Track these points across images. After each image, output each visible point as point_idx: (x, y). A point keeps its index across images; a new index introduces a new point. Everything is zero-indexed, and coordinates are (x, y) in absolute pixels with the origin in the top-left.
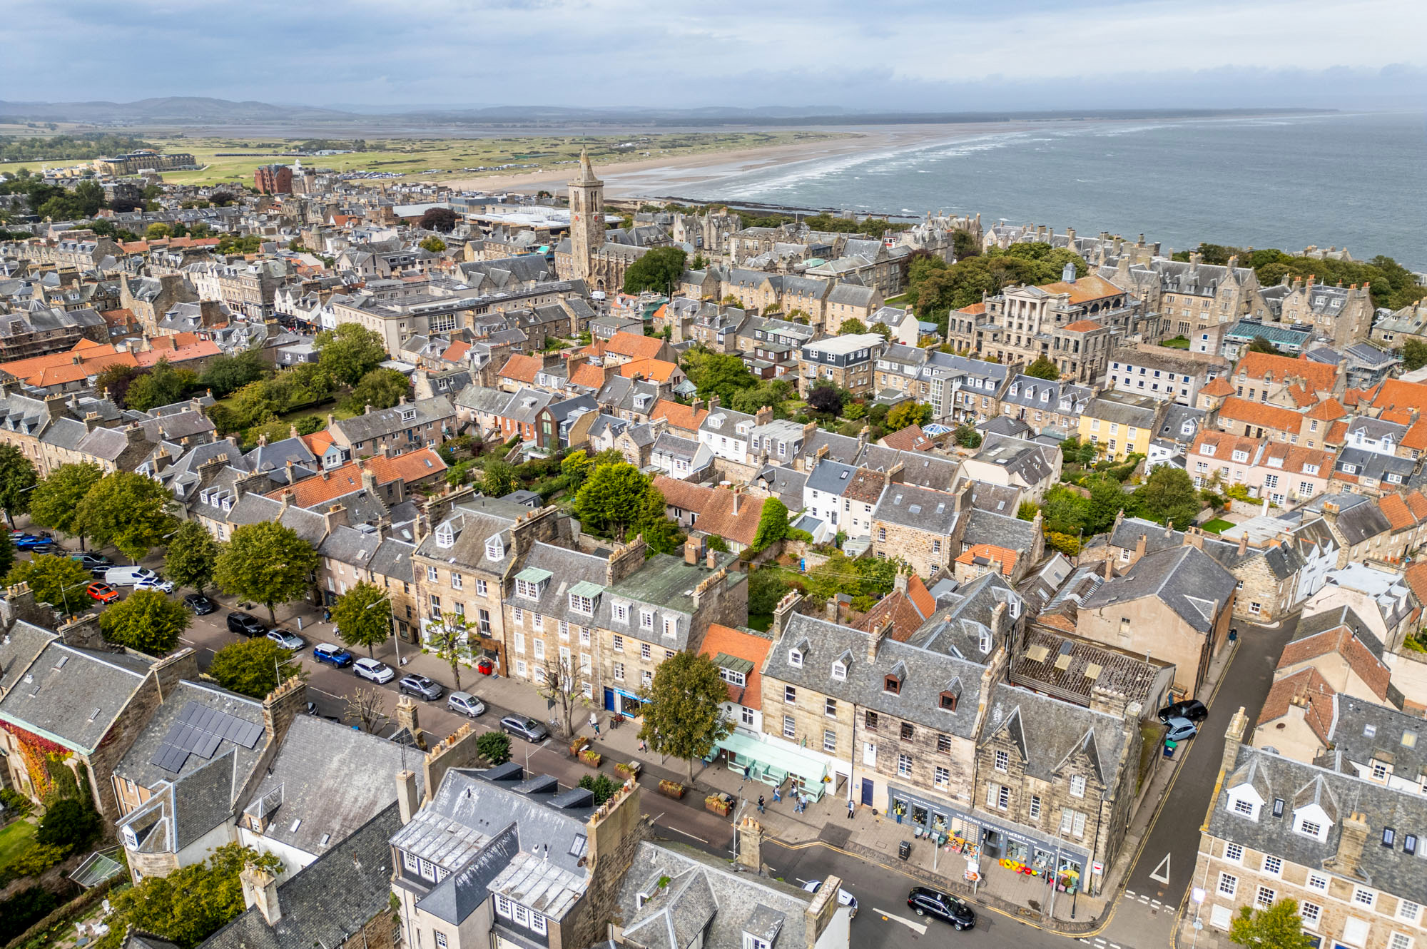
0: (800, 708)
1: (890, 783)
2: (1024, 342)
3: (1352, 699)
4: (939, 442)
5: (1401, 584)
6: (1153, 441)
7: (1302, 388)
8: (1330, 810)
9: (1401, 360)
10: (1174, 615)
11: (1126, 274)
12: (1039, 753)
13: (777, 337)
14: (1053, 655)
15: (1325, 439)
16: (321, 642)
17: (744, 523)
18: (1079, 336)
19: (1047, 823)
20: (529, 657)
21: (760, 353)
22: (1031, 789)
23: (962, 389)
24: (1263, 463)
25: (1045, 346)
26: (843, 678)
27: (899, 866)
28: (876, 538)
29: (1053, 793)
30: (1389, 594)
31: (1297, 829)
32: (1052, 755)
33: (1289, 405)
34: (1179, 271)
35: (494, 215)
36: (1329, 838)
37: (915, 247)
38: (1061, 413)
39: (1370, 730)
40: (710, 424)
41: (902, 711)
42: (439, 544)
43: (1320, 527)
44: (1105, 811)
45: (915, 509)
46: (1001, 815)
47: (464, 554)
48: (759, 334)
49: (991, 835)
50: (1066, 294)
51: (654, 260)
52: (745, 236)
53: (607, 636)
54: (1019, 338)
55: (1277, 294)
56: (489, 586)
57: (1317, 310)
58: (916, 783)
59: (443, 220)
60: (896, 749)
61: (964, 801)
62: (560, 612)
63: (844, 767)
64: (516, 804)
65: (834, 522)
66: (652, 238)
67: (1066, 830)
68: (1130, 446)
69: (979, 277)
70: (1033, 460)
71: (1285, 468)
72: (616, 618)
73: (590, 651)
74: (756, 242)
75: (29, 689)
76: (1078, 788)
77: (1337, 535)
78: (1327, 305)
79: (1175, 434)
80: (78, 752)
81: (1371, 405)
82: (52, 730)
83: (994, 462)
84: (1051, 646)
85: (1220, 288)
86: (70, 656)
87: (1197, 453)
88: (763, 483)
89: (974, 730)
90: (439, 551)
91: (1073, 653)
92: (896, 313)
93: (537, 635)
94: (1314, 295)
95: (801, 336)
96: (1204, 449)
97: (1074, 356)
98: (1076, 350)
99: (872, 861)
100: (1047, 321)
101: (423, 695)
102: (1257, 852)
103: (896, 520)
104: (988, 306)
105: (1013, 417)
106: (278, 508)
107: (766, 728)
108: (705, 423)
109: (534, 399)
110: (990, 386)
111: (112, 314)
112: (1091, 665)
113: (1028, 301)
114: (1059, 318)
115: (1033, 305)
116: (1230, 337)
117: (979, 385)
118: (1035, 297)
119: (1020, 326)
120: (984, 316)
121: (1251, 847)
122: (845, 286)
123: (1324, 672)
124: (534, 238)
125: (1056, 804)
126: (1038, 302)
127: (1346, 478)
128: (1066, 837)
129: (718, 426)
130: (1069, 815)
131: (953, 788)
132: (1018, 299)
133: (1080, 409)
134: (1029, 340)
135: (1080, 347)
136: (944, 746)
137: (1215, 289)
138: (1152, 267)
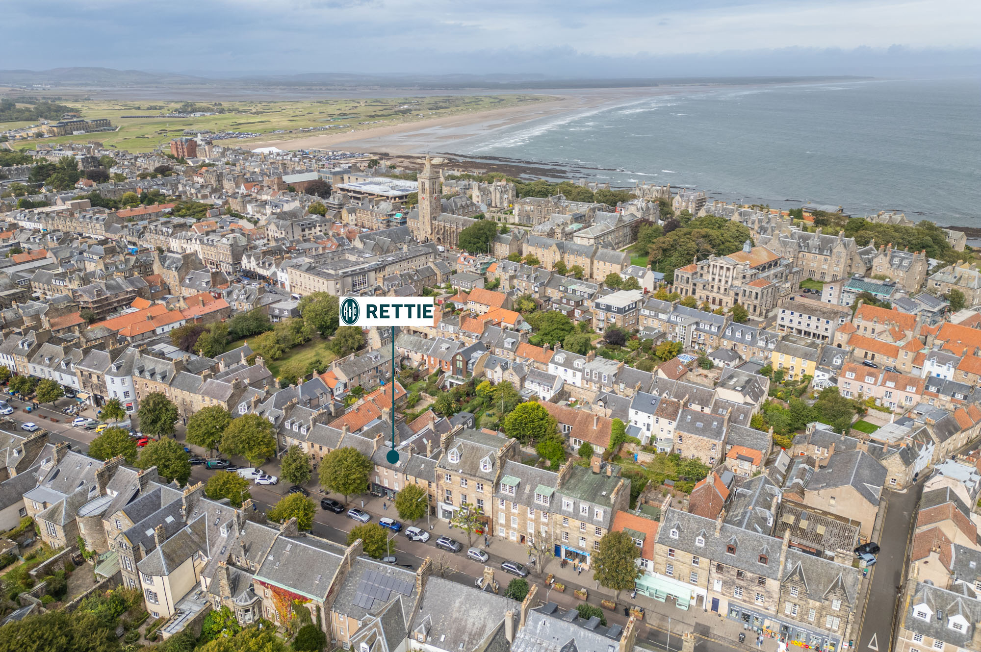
0: (677, 560)
1: (729, 601)
2: (722, 291)
3: (962, 547)
4: (689, 368)
5: (976, 473)
6: (817, 368)
7: (897, 329)
8: (967, 617)
9: (948, 303)
10: (861, 496)
11: (777, 241)
12: (814, 587)
13: (574, 291)
14: (797, 520)
15: (913, 362)
16: (382, 516)
17: (601, 435)
18: (759, 290)
19: (819, 623)
20: (508, 526)
21: (564, 301)
22: (811, 605)
23: (696, 329)
24: (883, 384)
25: (737, 294)
26: (703, 545)
27: (740, 647)
28: (677, 441)
29: (823, 608)
30: (971, 480)
31: (950, 626)
32: (821, 588)
33: (889, 340)
34: (808, 238)
35: (352, 183)
36: (968, 631)
37: (639, 215)
38: (759, 347)
39: (973, 564)
40: (556, 360)
41: (738, 564)
42: (450, 461)
43: (924, 432)
44: (850, 617)
45: (700, 424)
46: (793, 618)
47: (467, 467)
48: (562, 288)
49: (786, 628)
50: (748, 262)
51: (480, 229)
52: (525, 203)
53: (559, 517)
54: (719, 288)
55: (867, 252)
56: (484, 487)
57: (895, 266)
58: (745, 601)
59: (321, 189)
60: (734, 583)
61: (772, 610)
62: (529, 503)
63: (703, 592)
64: (572, 629)
65: (648, 429)
66: (464, 203)
67: (828, 626)
68: (803, 370)
69: (689, 245)
70: (755, 386)
71: (896, 388)
72: (564, 508)
73: (547, 525)
74: (532, 207)
75: (274, 563)
76: (836, 605)
77: (933, 436)
78: (901, 263)
79: (830, 363)
80: (315, 601)
81: (936, 338)
82: (294, 587)
83: (734, 389)
84: (795, 514)
85: (835, 251)
86: (292, 544)
87: (844, 376)
88: (601, 403)
89: (780, 575)
90: (451, 465)
91: (808, 519)
92: (640, 270)
93: (514, 514)
94: (893, 257)
95: (590, 291)
96: (848, 374)
97: (755, 302)
98: (756, 298)
99: (726, 644)
100: (737, 278)
101: (451, 549)
102: (931, 638)
103: (689, 432)
104: (699, 267)
105: (729, 348)
106: (340, 434)
107: (655, 570)
108: (553, 359)
109: (448, 345)
110: (714, 329)
111: (149, 278)
112: (819, 526)
113: (725, 266)
114: (744, 277)
115: (728, 269)
116: (847, 288)
117: (707, 328)
118: (729, 264)
119: (720, 281)
120: (696, 273)
121: (928, 635)
122: (605, 250)
123: (944, 530)
124: (391, 207)
125: (824, 613)
126: (731, 267)
127: (931, 394)
128: (829, 630)
129: (562, 361)
130: (829, 618)
131: (766, 604)
132: (718, 265)
133: (771, 346)
134: (726, 290)
135: (759, 297)
136: (762, 582)
137: (831, 251)
138: (792, 236)
